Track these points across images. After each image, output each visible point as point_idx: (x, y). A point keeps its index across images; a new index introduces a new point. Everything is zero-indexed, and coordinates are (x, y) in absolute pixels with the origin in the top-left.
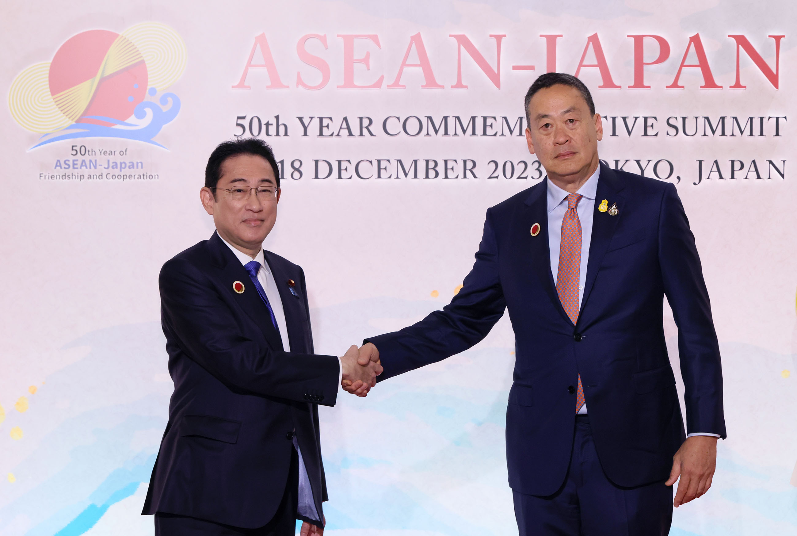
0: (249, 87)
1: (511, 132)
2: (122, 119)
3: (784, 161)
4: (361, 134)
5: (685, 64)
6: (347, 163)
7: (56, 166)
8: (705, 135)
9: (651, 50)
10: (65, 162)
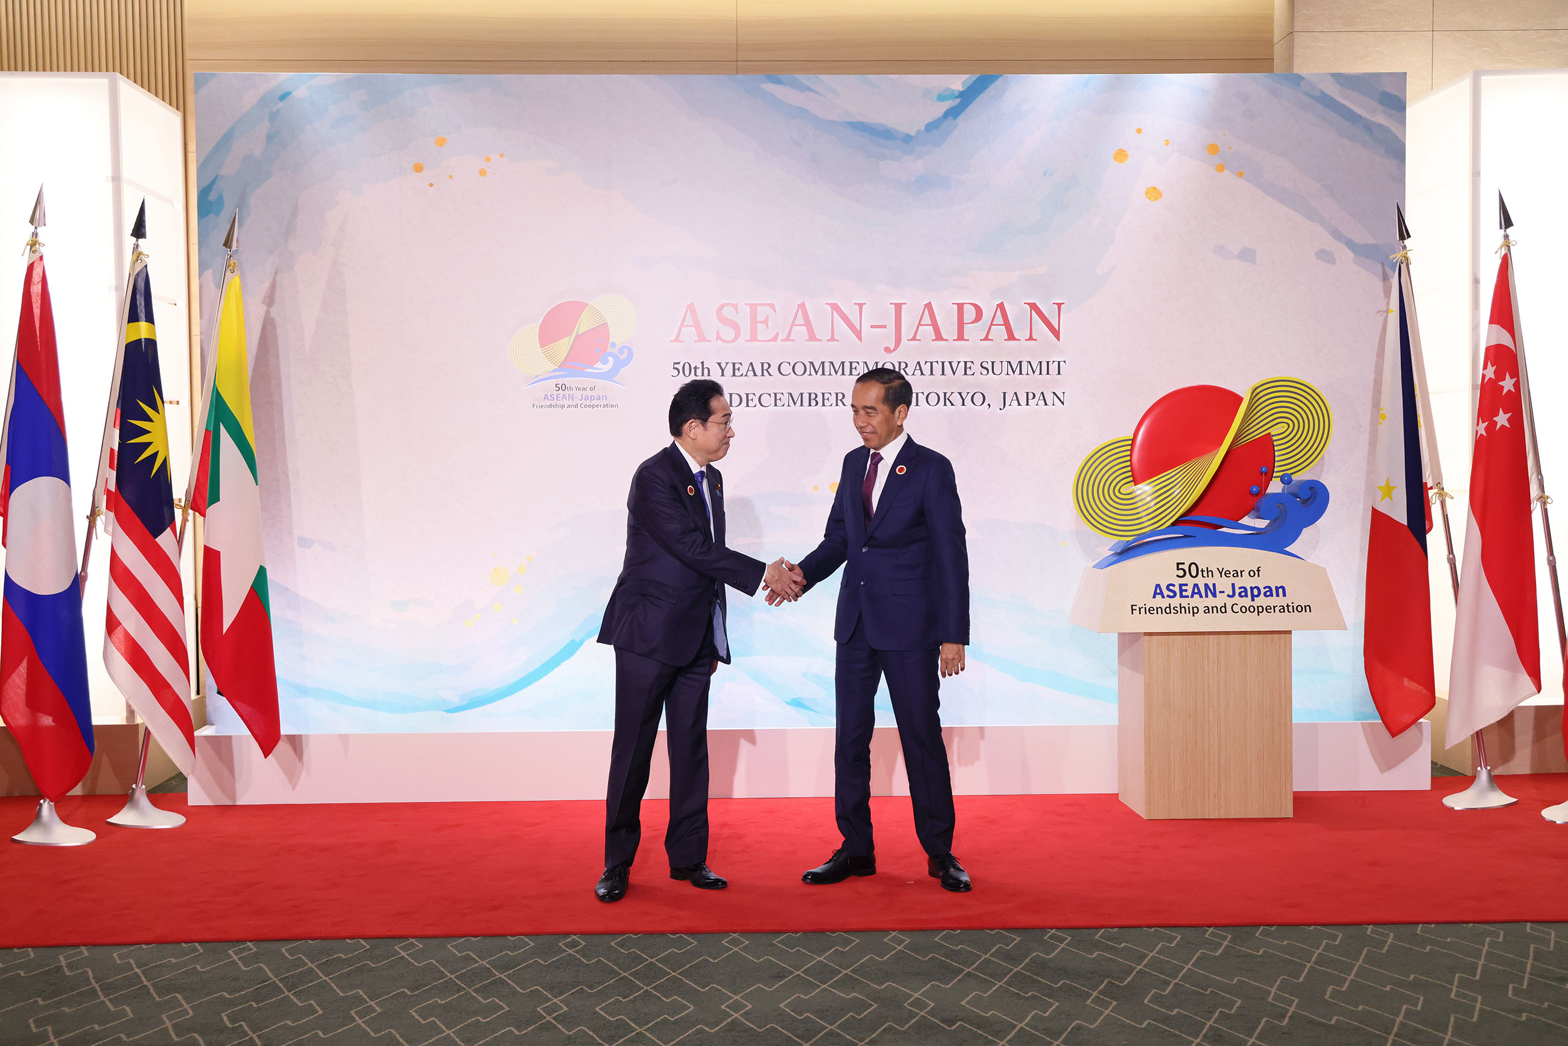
0: (682, 341)
2: (591, 366)
3: (1064, 393)
4: (763, 375)
5: (994, 323)
6: (753, 395)
7: (545, 398)
8: (1008, 374)
9: (969, 314)
10: (551, 395)
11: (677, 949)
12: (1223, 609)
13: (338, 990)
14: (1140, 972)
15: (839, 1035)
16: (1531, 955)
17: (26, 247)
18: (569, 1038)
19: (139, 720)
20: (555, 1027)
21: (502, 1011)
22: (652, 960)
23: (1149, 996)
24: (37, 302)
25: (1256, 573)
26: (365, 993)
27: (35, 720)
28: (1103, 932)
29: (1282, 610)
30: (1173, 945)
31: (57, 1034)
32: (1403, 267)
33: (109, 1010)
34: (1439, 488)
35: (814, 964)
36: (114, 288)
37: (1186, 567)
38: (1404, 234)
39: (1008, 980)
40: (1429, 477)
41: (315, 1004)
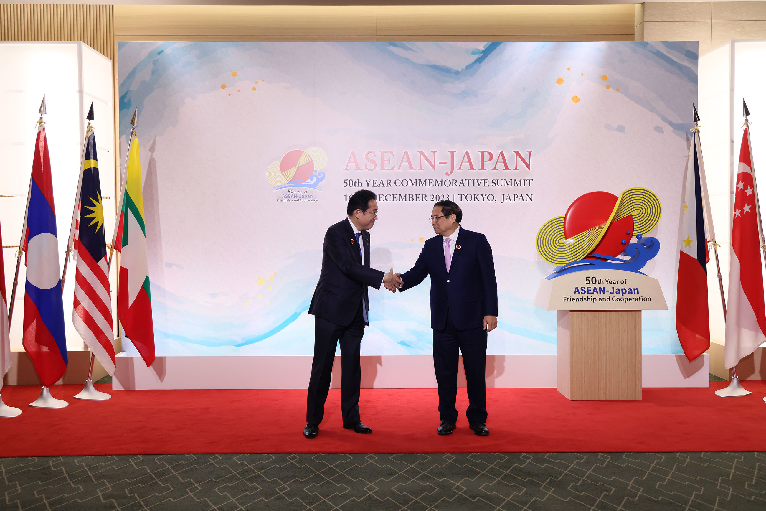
0: (349, 170)
1: (439, 185)
2: (305, 181)
3: (532, 195)
4: (387, 186)
5: (498, 161)
6: (382, 196)
7: (283, 197)
8: (505, 186)
9: (487, 157)
10: (286, 195)
11: (343, 461)
12: (608, 299)
13: (181, 479)
14: (566, 474)
15: (420, 503)
16: (757, 468)
17: (37, 124)
18: (290, 503)
19: (89, 349)
20: (284, 498)
21: (259, 490)
23: (570, 486)
24: (42, 150)
25: (624, 282)
26: (194, 480)
27: (40, 349)
28: (548, 455)
29: (637, 300)
30: (582, 461)
31: (47, 499)
32: (696, 135)
33: (72, 487)
34: (714, 241)
35: (409, 469)
36: (79, 144)
37: (590, 279)
38: (697, 118)
39: (502, 477)
40: (709, 236)
41: (170, 486)
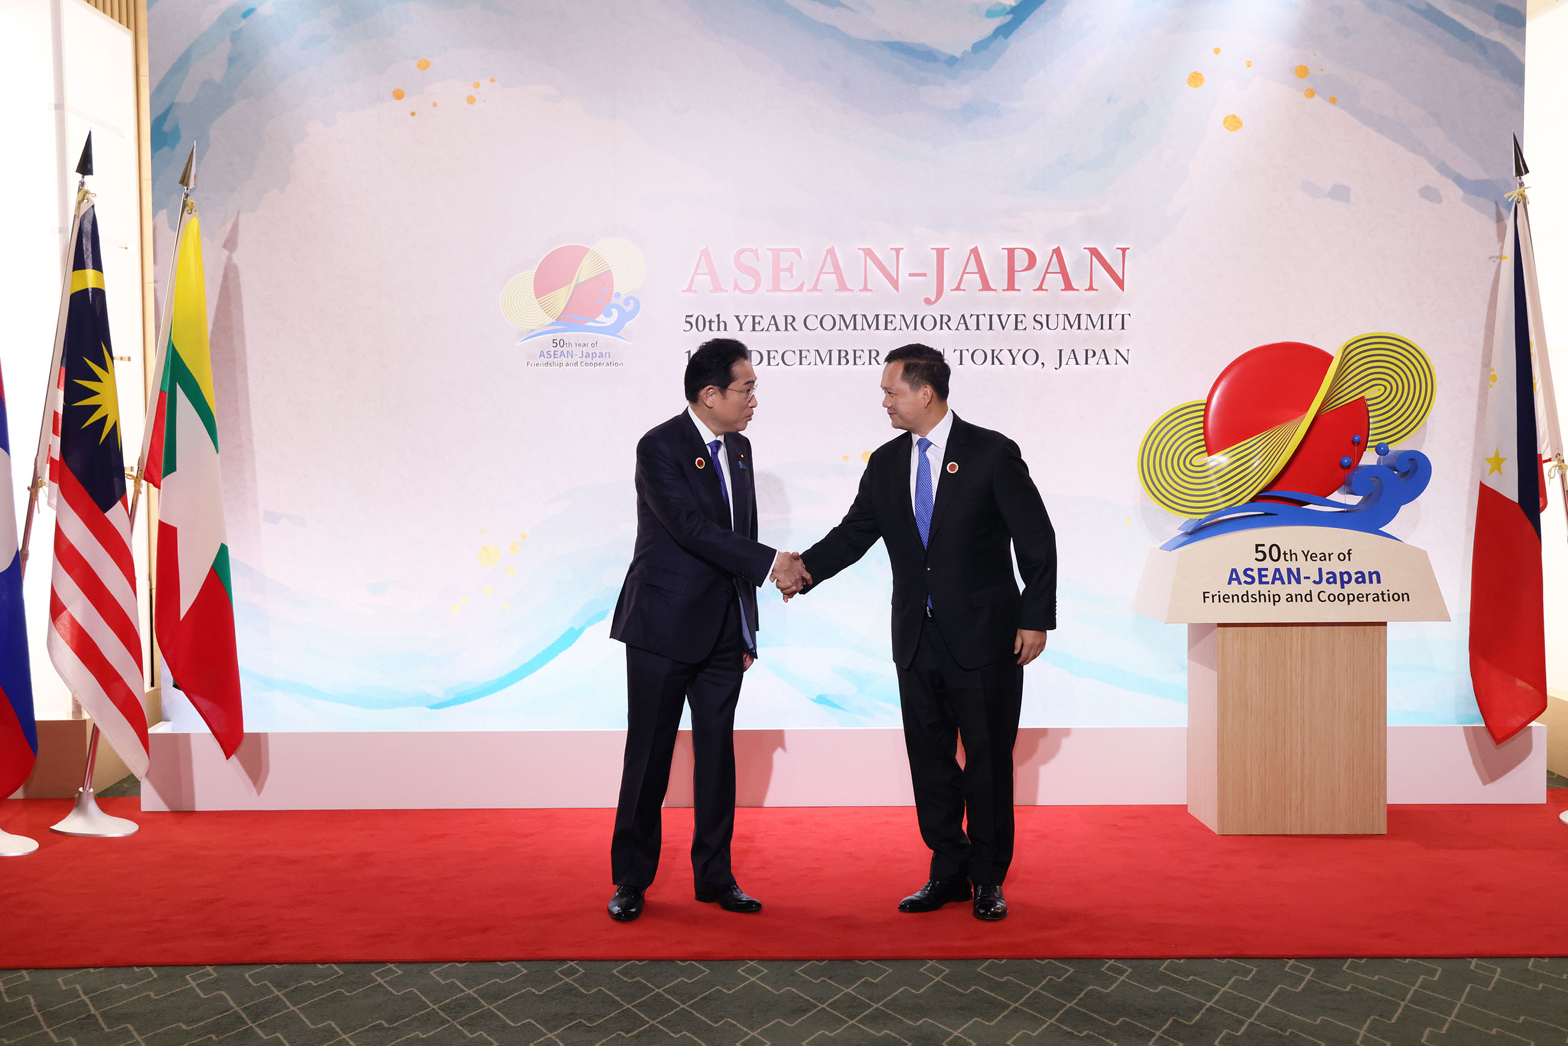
0: (696, 291)
1: (908, 327)
2: (593, 318)
3: (1128, 350)
4: (786, 330)
5: (1048, 271)
6: (776, 353)
7: (541, 356)
8: (1064, 329)
9: (1021, 260)
11: (687, 979)
12: (1308, 597)
13: (307, 1022)
14: (1210, 1010)
19: (86, 716)
22: (660, 990)
23: (1220, 1038)
25: (1347, 556)
26: (338, 1025)
28: (1168, 964)
29: (1376, 599)
30: (1248, 979)
32: (1520, 207)
33: (52, 1042)
34: (1559, 460)
35: (840, 997)
36: (58, 230)
37: (1266, 549)
38: (1521, 168)
39: (1060, 1017)
40: (1547, 447)
41: (281, 1037)
